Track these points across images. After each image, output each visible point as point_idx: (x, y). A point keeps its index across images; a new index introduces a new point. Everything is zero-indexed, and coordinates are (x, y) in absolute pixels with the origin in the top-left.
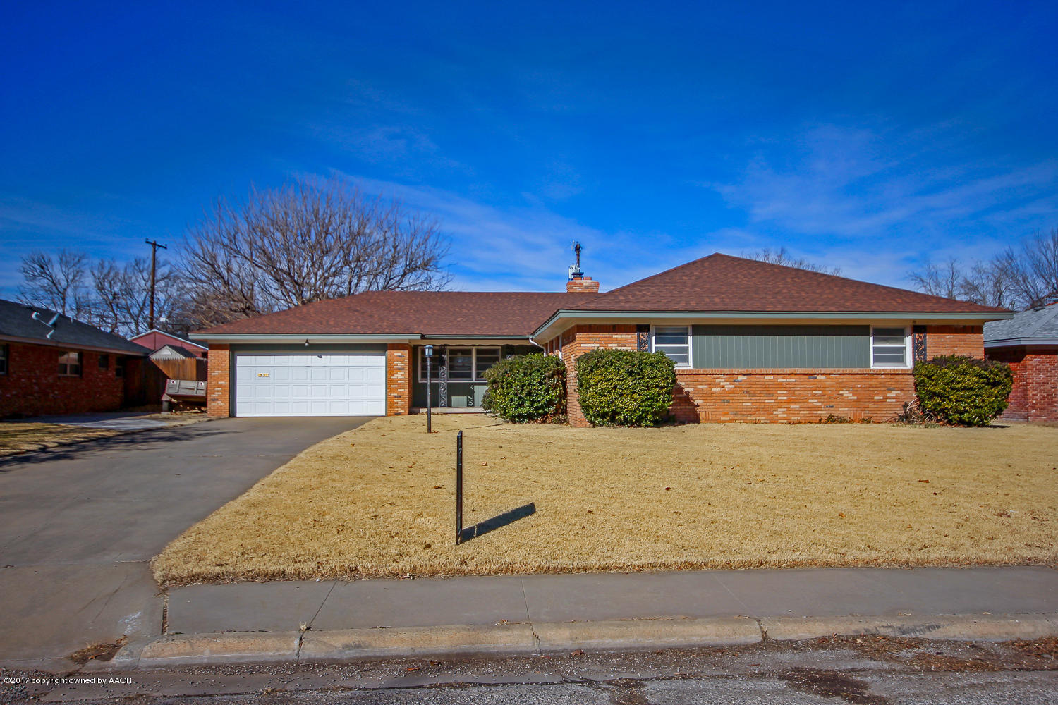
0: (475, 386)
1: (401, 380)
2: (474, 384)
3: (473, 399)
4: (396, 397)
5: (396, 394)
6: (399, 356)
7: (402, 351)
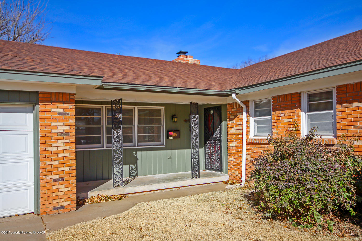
0: (138, 152)
1: (63, 152)
2: (137, 150)
3: (137, 169)
4: (55, 180)
5: (56, 177)
6: (60, 114)
7: (65, 106)
